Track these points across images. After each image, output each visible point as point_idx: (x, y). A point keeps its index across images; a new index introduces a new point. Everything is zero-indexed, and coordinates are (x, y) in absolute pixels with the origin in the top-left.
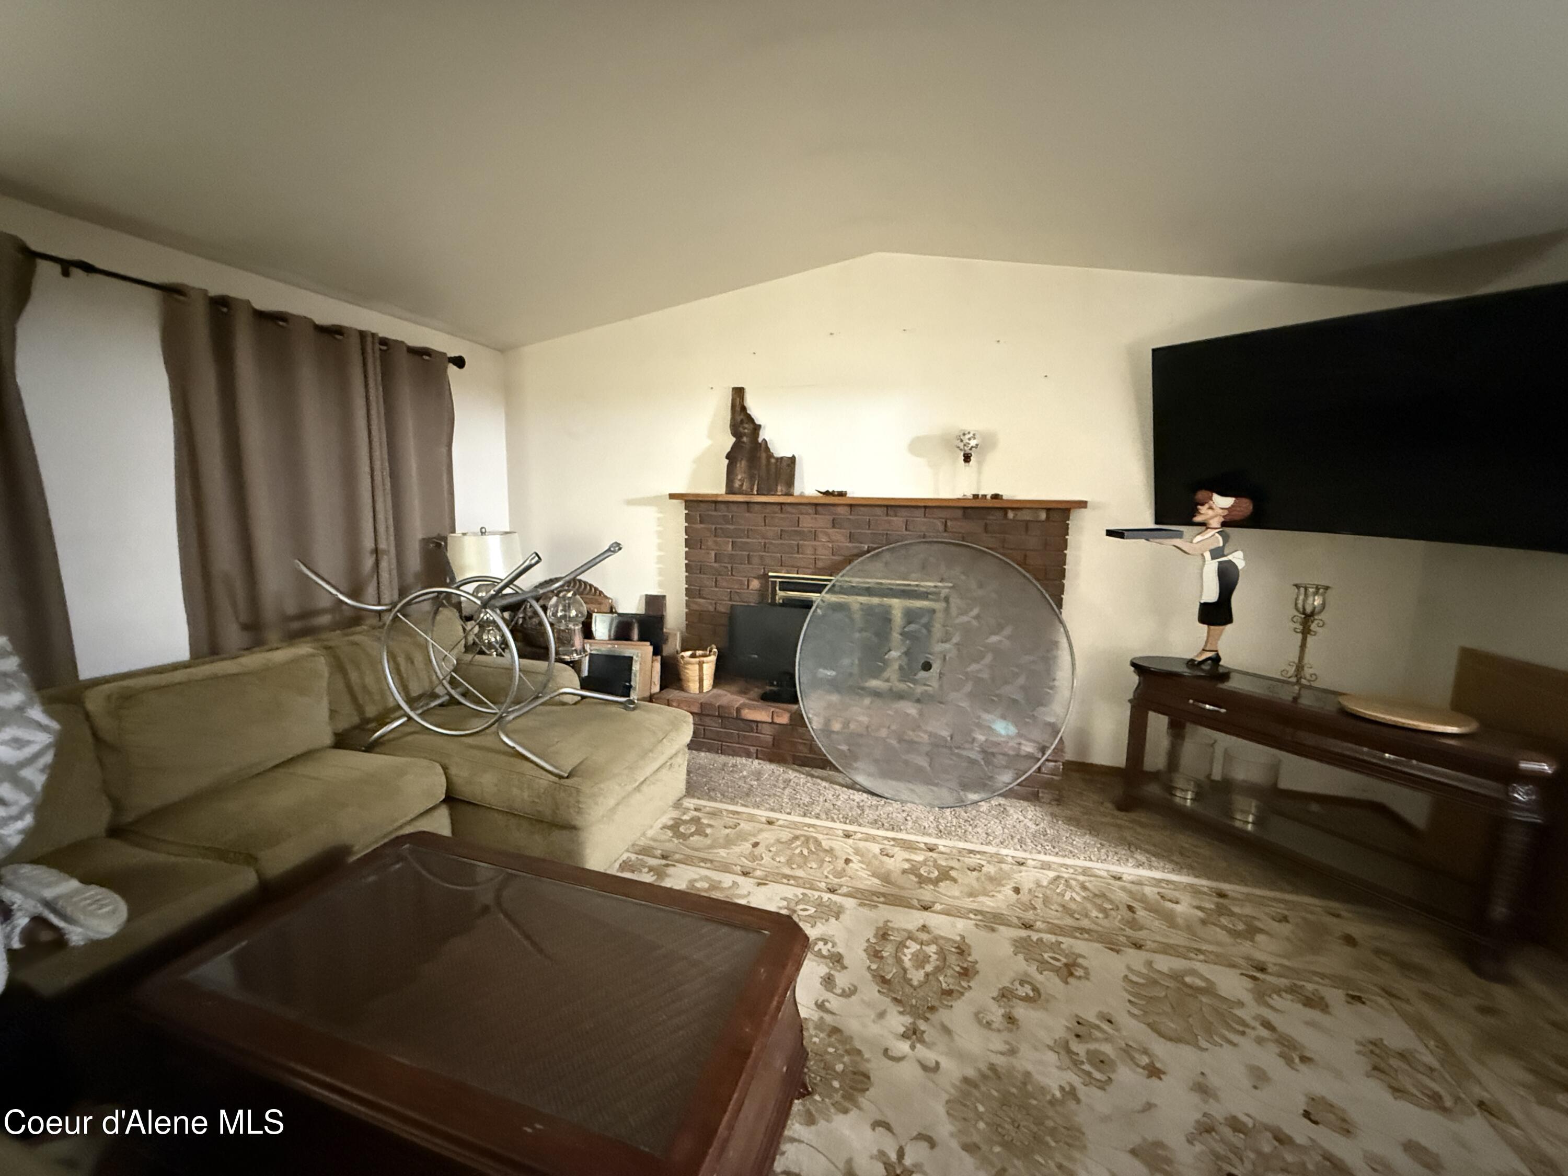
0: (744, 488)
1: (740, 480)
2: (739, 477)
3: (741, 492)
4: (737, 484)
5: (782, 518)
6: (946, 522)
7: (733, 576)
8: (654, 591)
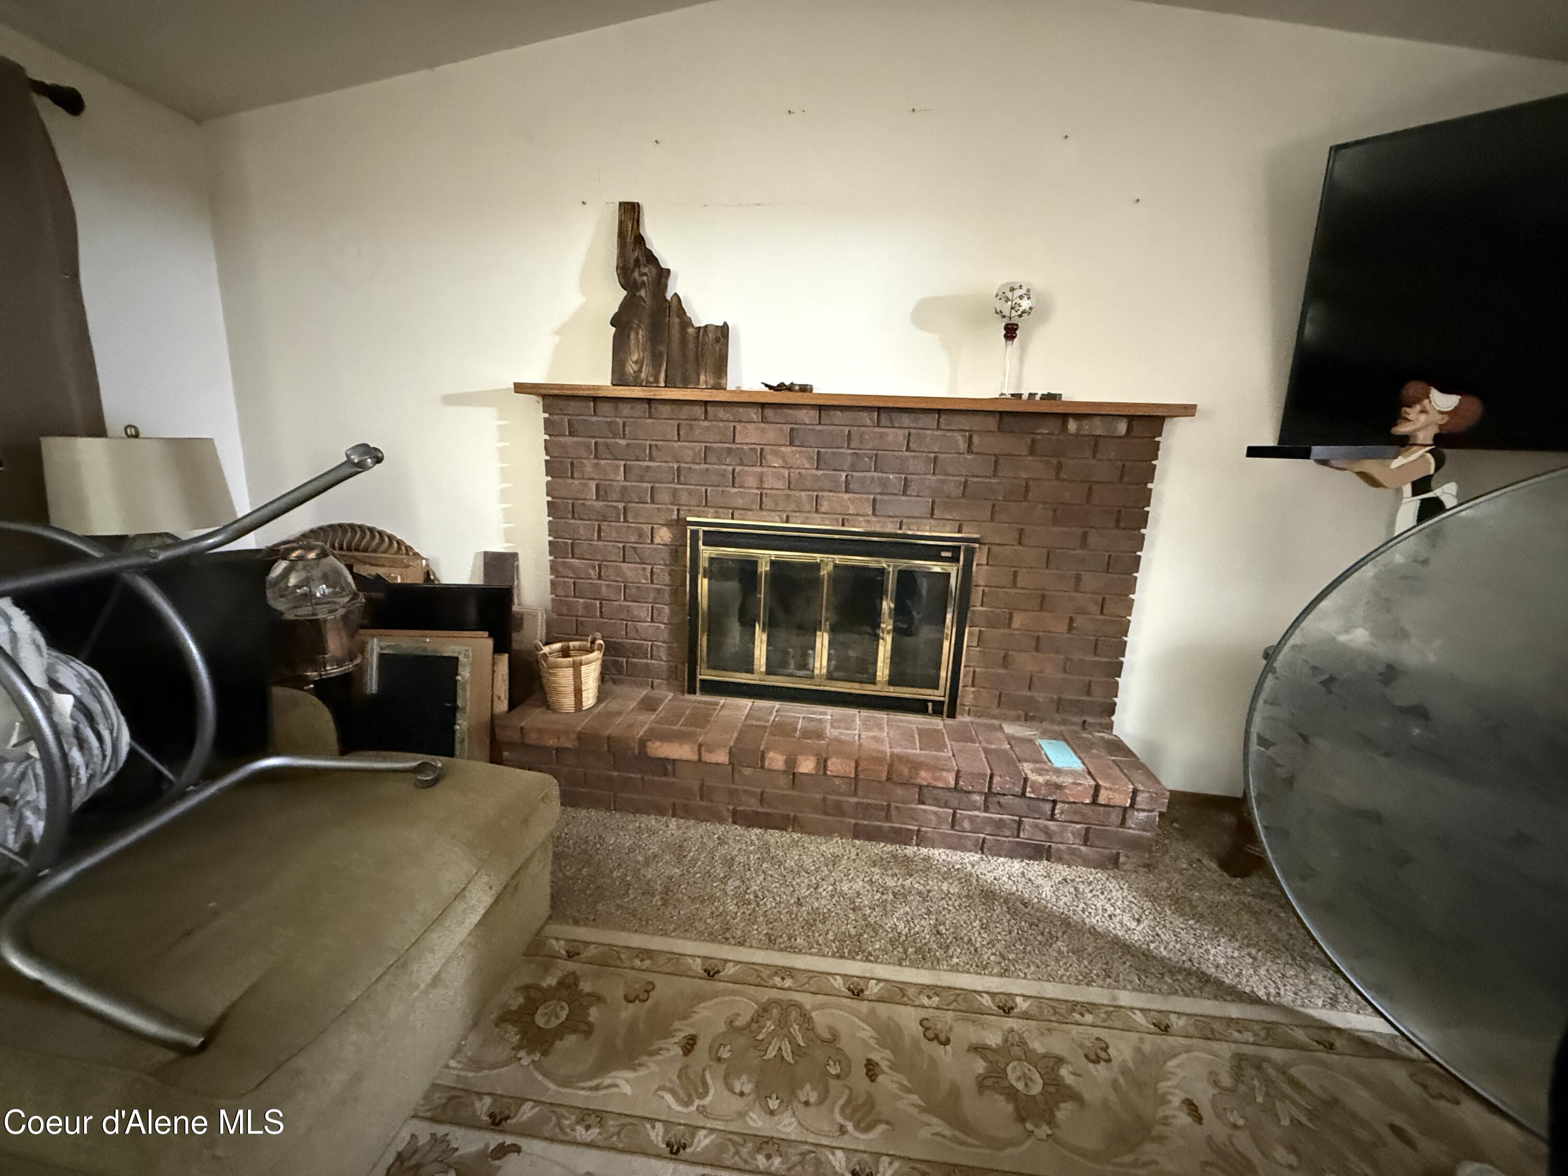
0: (643, 375)
1: (636, 362)
2: (635, 358)
3: (637, 383)
4: (631, 368)
5: (707, 428)
6: (971, 437)
7: (628, 522)
8: (499, 547)
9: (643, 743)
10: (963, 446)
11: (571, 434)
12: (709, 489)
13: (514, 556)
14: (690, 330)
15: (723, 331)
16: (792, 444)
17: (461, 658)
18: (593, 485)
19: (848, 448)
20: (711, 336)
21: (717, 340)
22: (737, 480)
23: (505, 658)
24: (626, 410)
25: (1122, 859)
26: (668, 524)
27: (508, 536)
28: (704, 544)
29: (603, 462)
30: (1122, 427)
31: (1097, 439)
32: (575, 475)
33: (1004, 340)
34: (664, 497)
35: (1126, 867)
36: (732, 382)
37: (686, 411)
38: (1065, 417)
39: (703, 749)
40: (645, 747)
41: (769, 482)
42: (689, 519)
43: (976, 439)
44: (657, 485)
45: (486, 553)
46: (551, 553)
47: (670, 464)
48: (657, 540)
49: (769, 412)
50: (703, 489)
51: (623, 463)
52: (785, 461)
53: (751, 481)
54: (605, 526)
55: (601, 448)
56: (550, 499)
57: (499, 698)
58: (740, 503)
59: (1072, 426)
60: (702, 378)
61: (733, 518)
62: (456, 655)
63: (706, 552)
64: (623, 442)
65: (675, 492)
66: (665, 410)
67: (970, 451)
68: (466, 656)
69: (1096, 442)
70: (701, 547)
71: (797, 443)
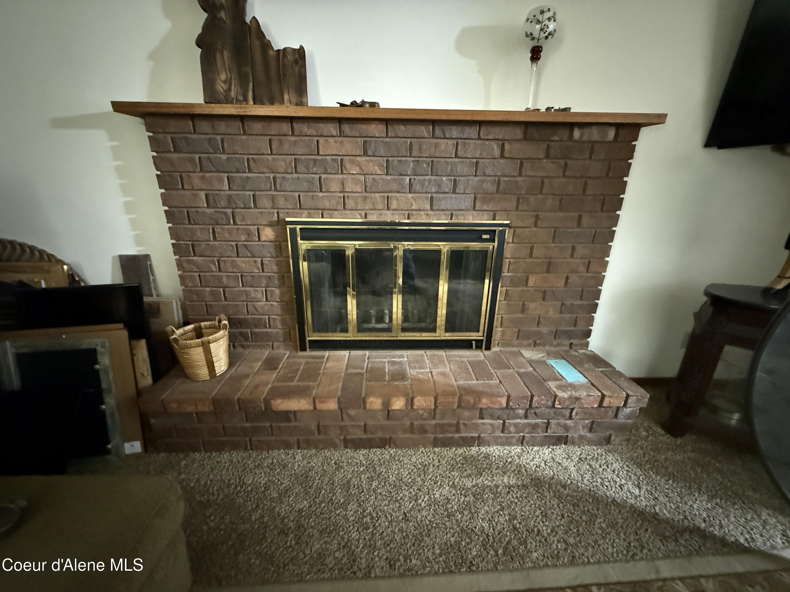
0: (233, 94)
1: (225, 82)
2: (223, 77)
3: (228, 100)
4: (221, 87)
5: (295, 142)
6: (503, 145)
7: (237, 225)
8: (132, 250)
9: (267, 402)
10: (497, 152)
11: (176, 150)
12: (301, 195)
13: (147, 257)
14: (271, 53)
15: (301, 52)
16: (365, 154)
17: (99, 349)
18: (202, 195)
19: (410, 156)
20: (290, 57)
21: (296, 62)
22: (323, 186)
23: (143, 343)
24: (222, 126)
25: (613, 438)
26: (271, 225)
27: (138, 241)
28: (301, 239)
29: (208, 175)
30: (611, 134)
31: (593, 143)
32: (185, 187)
33: (530, 62)
34: (266, 203)
35: (614, 443)
36: (312, 101)
37: (275, 128)
38: (571, 126)
39: (317, 401)
40: (270, 404)
41: (349, 187)
42: (287, 219)
43: (507, 146)
44: (257, 193)
45: (121, 257)
46: (175, 254)
47: (267, 175)
48: (263, 238)
49: (346, 128)
50: (297, 194)
51: (226, 175)
52: (361, 169)
53: (335, 187)
54: (218, 229)
55: (205, 163)
56: (166, 208)
57: (143, 375)
58: (327, 204)
59: (577, 133)
60: (286, 97)
61: (322, 217)
62: (93, 346)
63: (304, 245)
64: (224, 157)
65: (273, 199)
66: (257, 127)
67: (502, 156)
68: (103, 347)
69: (592, 147)
70: (300, 242)
71: (370, 153)
